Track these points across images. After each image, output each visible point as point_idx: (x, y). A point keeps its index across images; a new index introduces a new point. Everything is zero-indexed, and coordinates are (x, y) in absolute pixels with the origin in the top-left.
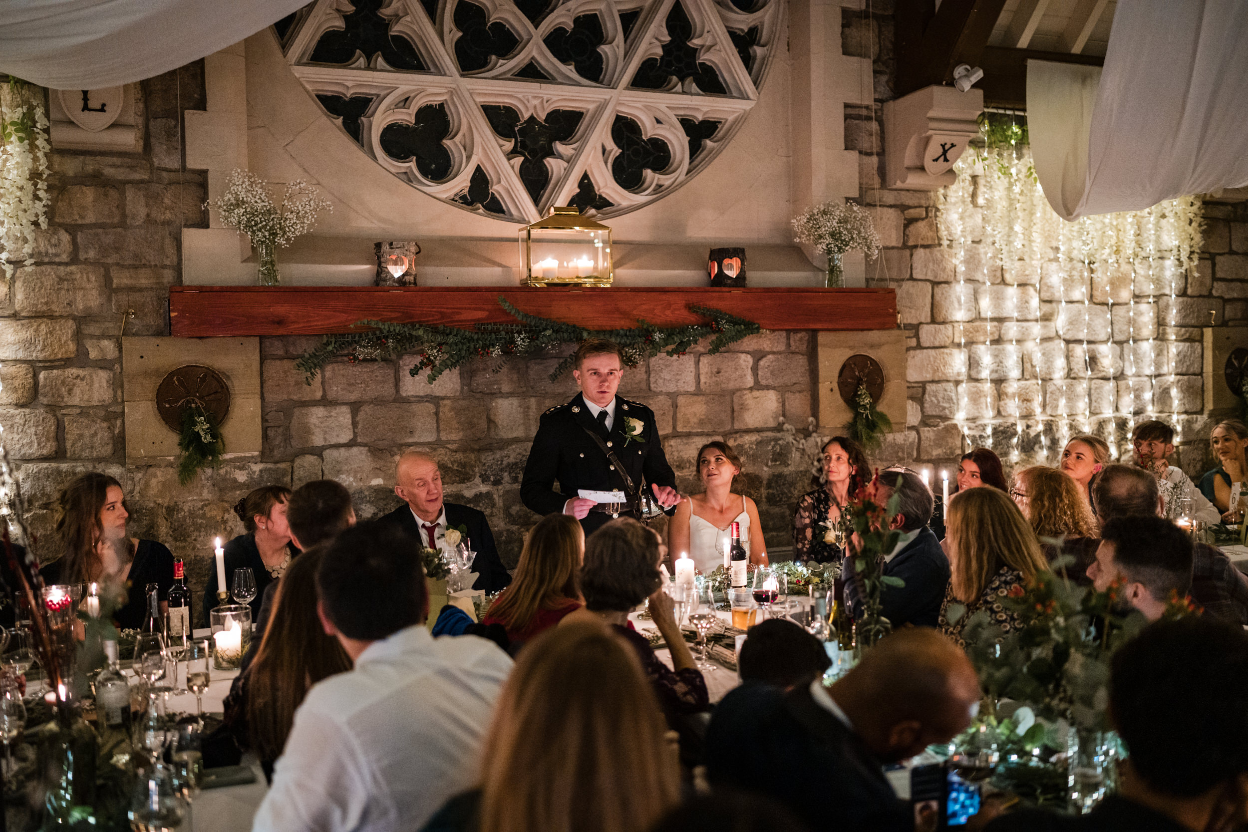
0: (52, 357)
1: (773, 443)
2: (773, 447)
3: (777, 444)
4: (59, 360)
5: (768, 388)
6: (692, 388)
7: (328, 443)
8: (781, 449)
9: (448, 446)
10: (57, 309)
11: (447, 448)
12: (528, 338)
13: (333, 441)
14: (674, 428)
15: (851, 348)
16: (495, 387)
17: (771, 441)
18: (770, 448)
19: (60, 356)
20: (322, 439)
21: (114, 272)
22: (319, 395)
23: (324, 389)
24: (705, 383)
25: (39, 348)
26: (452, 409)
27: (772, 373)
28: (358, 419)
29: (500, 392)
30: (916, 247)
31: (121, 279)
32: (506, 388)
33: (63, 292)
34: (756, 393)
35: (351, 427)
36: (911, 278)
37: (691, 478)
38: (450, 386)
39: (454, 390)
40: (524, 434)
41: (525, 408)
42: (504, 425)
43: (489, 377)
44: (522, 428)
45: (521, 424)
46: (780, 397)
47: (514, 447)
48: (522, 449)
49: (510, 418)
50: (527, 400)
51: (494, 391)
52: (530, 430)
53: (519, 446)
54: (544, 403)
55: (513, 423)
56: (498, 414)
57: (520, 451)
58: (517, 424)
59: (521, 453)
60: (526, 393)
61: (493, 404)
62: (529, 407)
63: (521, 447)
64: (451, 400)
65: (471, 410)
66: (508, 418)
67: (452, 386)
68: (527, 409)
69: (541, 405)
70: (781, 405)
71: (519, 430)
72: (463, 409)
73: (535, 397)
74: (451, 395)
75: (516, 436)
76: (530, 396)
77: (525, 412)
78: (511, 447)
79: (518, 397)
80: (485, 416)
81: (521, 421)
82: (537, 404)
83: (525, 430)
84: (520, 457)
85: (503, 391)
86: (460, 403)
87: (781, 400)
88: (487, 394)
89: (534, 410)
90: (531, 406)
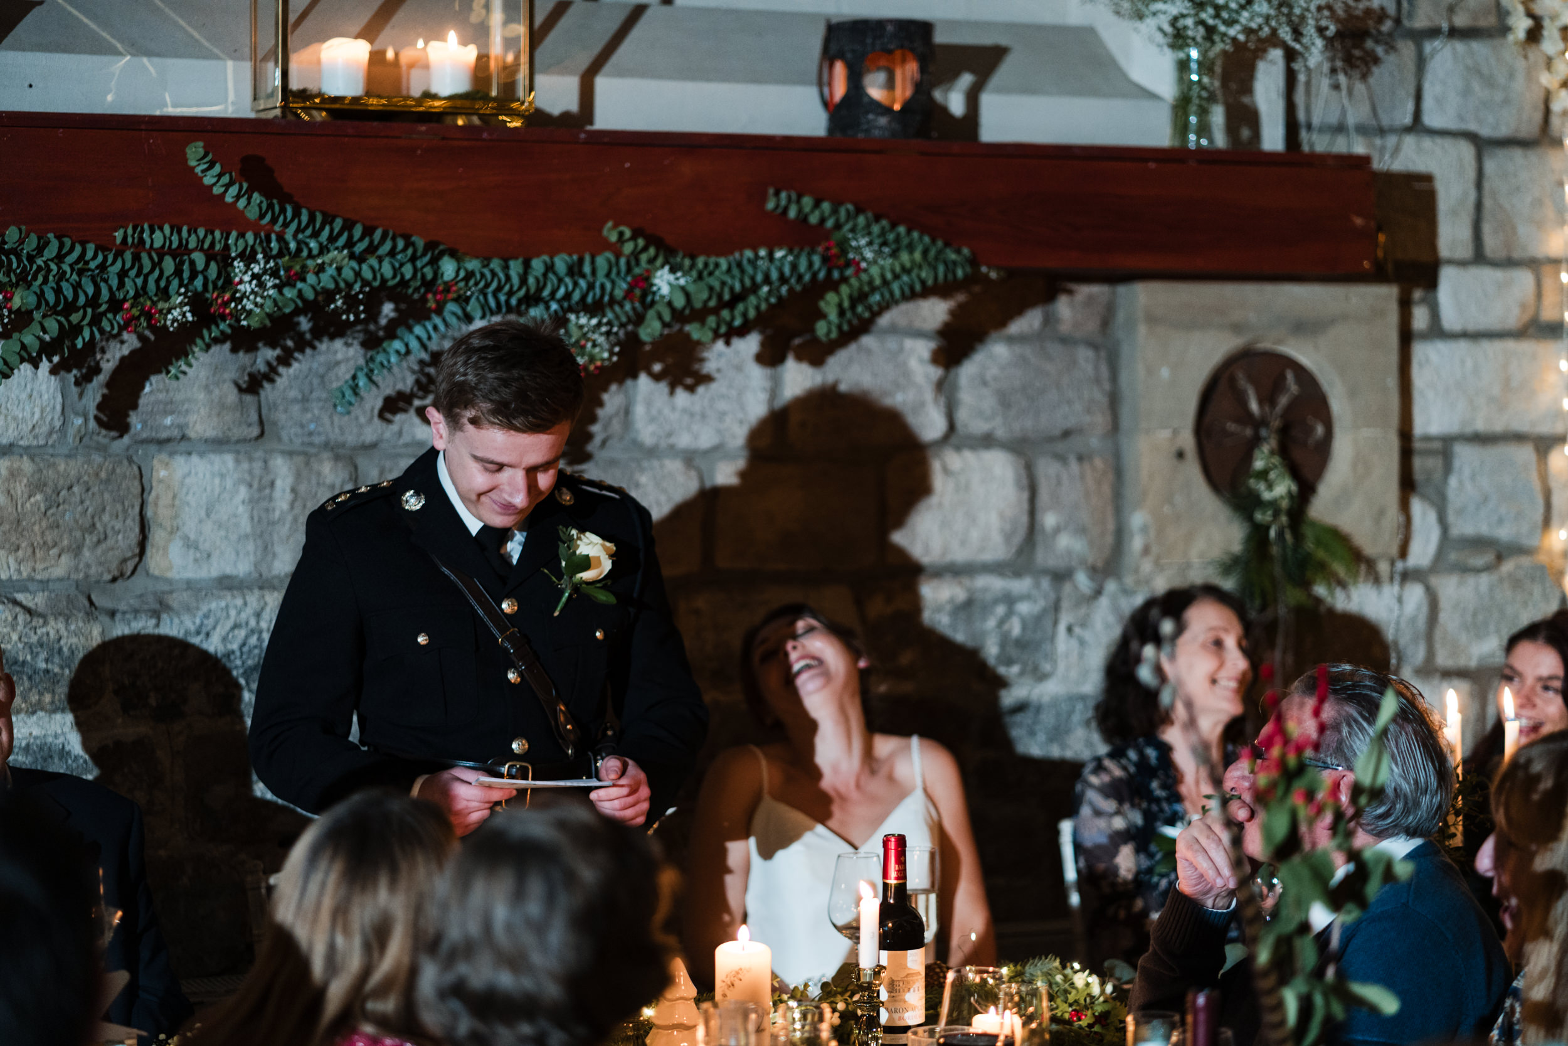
1: (1000, 610)
2: (1002, 622)
3: (1010, 613)
5: (987, 441)
8: (1024, 627)
9: (20, 597)
11: (16, 603)
12: (274, 273)
14: (707, 556)
15: (1237, 328)
16: (168, 421)
17: (996, 601)
18: (991, 623)
24: (803, 425)
26: (37, 486)
27: (1005, 401)
29: (184, 437)
30: (1434, 33)
32: (201, 424)
34: (954, 459)
36: (1417, 126)
38: (33, 414)
39: (45, 429)
40: (255, 566)
41: (261, 489)
42: (192, 536)
43: (151, 392)
44: (251, 547)
45: (247, 536)
46: (1023, 472)
47: (223, 604)
48: (249, 611)
49: (212, 516)
50: (265, 462)
51: (164, 435)
52: (274, 555)
53: (239, 602)
54: (319, 474)
55: (223, 533)
56: (177, 502)
57: (243, 616)
58: (234, 537)
59: (247, 623)
60: (260, 441)
61: (163, 473)
62: (272, 484)
63: (245, 604)
64: (32, 458)
65: (95, 489)
66: (208, 515)
67: (37, 416)
68: (267, 491)
69: (309, 481)
70: (1025, 495)
71: (238, 554)
72: (70, 488)
73: (290, 454)
74: (35, 443)
75: (229, 570)
76: (272, 451)
77: (258, 501)
78: (213, 605)
79: (238, 452)
80: (137, 509)
81: (245, 526)
82: (298, 476)
83: (259, 553)
84: (242, 633)
85: (192, 434)
86: (62, 467)
87: (1025, 482)
88: (144, 442)
89: (289, 496)
90: (279, 483)
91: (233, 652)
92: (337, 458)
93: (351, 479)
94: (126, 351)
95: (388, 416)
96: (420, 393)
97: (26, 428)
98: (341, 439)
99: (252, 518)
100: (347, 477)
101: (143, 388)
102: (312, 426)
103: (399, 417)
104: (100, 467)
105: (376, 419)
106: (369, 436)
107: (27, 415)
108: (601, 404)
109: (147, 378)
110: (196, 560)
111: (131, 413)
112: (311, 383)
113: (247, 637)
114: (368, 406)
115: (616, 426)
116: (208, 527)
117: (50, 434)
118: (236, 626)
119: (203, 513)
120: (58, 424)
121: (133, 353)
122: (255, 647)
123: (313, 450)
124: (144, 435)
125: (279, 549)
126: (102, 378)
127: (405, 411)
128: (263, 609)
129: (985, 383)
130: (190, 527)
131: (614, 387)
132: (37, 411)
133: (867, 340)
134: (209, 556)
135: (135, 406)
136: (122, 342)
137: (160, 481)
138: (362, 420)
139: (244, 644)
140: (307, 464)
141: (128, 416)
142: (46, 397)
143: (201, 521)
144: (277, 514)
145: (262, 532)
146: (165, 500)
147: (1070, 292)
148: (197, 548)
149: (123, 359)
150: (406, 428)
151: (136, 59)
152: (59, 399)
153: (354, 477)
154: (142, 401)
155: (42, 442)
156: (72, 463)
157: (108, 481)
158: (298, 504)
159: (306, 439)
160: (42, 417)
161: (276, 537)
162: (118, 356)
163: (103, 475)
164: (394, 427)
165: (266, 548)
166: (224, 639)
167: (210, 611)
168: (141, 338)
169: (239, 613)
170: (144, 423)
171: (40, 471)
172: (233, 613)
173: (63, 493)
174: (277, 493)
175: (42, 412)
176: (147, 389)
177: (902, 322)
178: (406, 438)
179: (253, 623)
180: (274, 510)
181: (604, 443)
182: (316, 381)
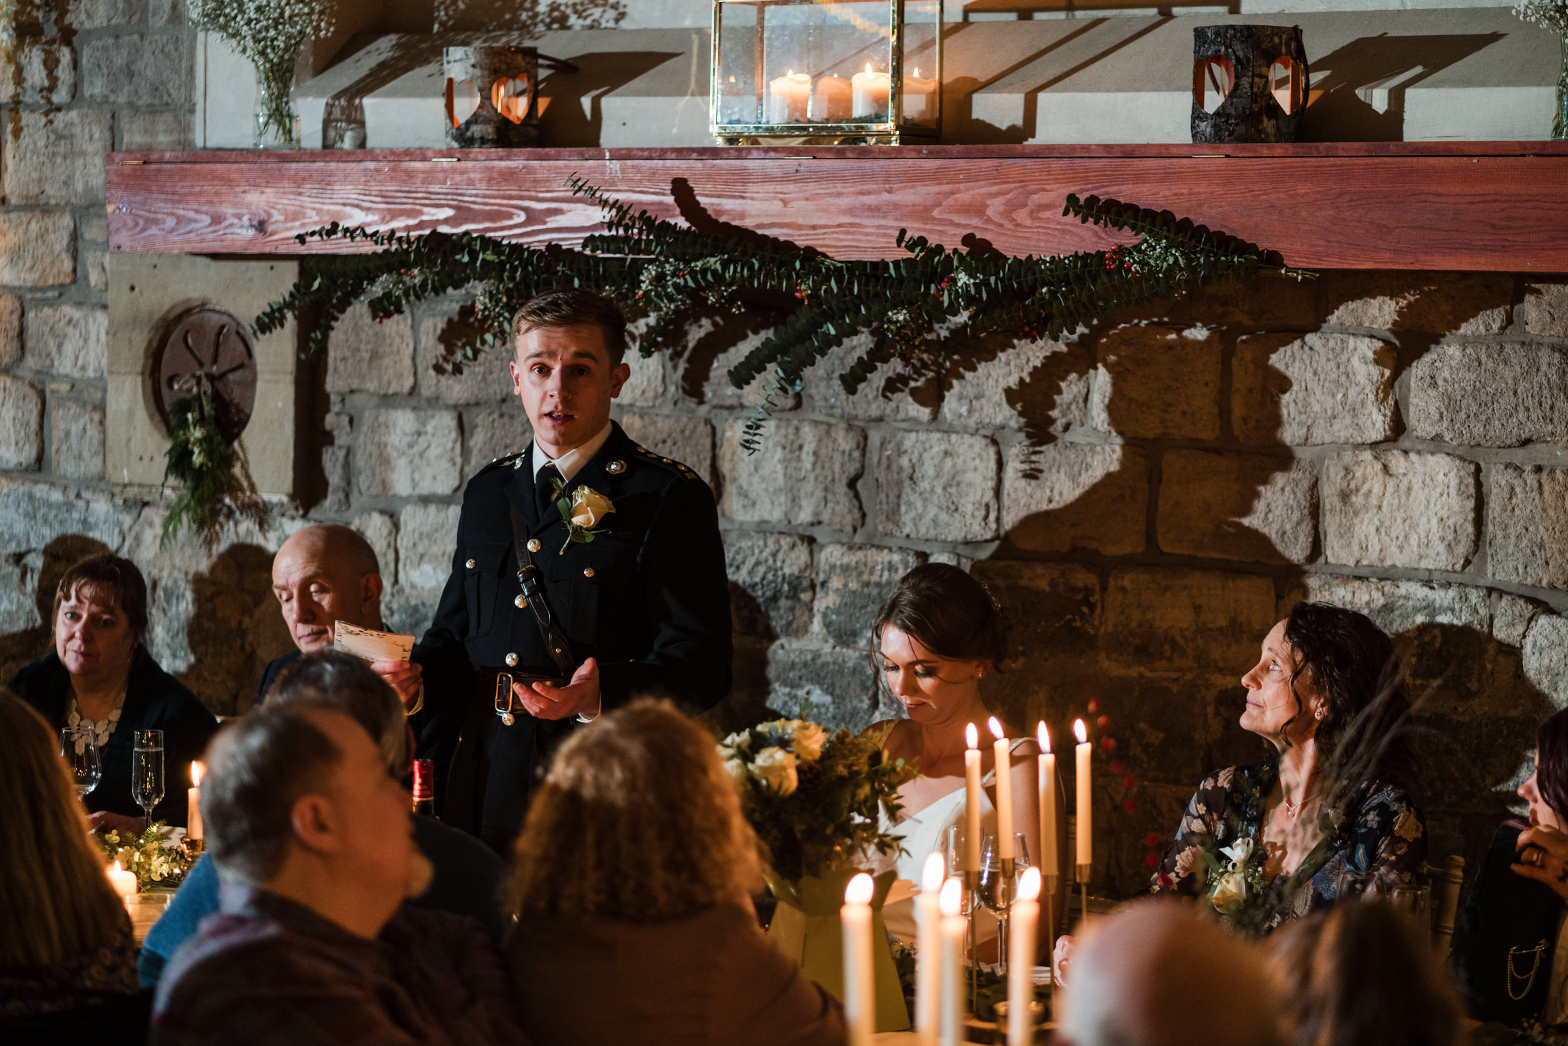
0: (41, 284)
4: (53, 287)
5: (1436, 444)
6: (1207, 434)
7: (417, 492)
10: (53, 193)
13: (425, 488)
14: (1150, 538)
16: (729, 391)
19: (50, 282)
20: (409, 483)
21: (124, 122)
22: (408, 383)
23: (415, 374)
24: (1245, 420)
25: (28, 264)
27: (1451, 404)
28: (472, 443)
29: (742, 406)
31: (134, 136)
32: (753, 395)
33: (59, 160)
34: (1397, 461)
35: (459, 460)
37: (1175, 689)
38: (642, 382)
39: (650, 394)
40: (786, 514)
41: (792, 452)
42: (745, 487)
43: (718, 367)
44: (783, 499)
45: (781, 490)
46: (1471, 480)
47: (750, 544)
48: (767, 551)
49: (761, 472)
50: (797, 429)
51: (728, 402)
52: (800, 507)
53: (761, 543)
54: (835, 440)
55: (764, 486)
56: (736, 458)
57: (764, 555)
58: (771, 489)
59: (766, 561)
60: (799, 411)
61: (728, 434)
62: (801, 447)
63: (766, 545)
64: (642, 416)
65: (679, 444)
66: (756, 470)
67: (645, 383)
68: (797, 453)
69: (827, 447)
70: (1471, 504)
71: (772, 503)
72: (664, 442)
73: (816, 423)
74: (645, 404)
75: (767, 517)
76: (803, 420)
77: (790, 461)
78: (743, 544)
79: (780, 420)
80: (708, 462)
81: (781, 480)
82: (820, 440)
83: (789, 503)
84: (762, 569)
85: (746, 402)
86: (660, 425)
87: (1472, 490)
88: (715, 407)
89: (811, 458)
90: (806, 448)
91: (756, 584)
92: (850, 428)
93: (858, 447)
94: (702, 333)
95: (889, 394)
96: (915, 376)
97: (638, 392)
98: (853, 412)
99: (785, 475)
100: (855, 446)
101: (712, 363)
102: (833, 400)
103: (897, 396)
104: (686, 426)
105: (881, 398)
106: (874, 412)
107: (639, 382)
108: (1060, 392)
109: (715, 356)
110: (744, 506)
111: (705, 384)
112: (833, 364)
113: (766, 573)
114: (875, 386)
115: (1075, 413)
116: (756, 479)
117: (656, 397)
118: (758, 563)
119: (752, 468)
120: (660, 390)
121: (708, 335)
122: (772, 582)
123: (833, 421)
124: (715, 402)
125: (804, 503)
126: (687, 354)
127: (902, 391)
128: (778, 551)
129: (1434, 385)
130: (743, 480)
131: (1073, 376)
132: (645, 379)
133: (1311, 338)
134: (754, 503)
135: (707, 379)
136: (700, 326)
137: (728, 440)
138: (870, 397)
139: (763, 578)
140: (828, 432)
141: (702, 386)
142: (651, 368)
143: (750, 475)
144: (803, 473)
145: (792, 488)
146: (728, 456)
147: (1538, 292)
148: (746, 496)
149: (700, 340)
150: (902, 405)
151: (693, 98)
152: (661, 371)
153: (862, 445)
154: (712, 374)
155: (651, 404)
156: (666, 421)
157: (690, 438)
158: (819, 465)
159: (830, 412)
160: (649, 384)
161: (802, 493)
162: (697, 337)
163: (687, 433)
164: (893, 405)
165: (794, 500)
166: (751, 572)
167: (740, 548)
168: (715, 324)
169: (761, 552)
170: (714, 393)
171: (645, 427)
172: (757, 551)
173: (660, 445)
174: (804, 456)
175: (649, 380)
176: (715, 365)
177: (1349, 321)
178: (901, 415)
179: (770, 561)
180: (800, 469)
181: (1067, 427)
182: (837, 362)
